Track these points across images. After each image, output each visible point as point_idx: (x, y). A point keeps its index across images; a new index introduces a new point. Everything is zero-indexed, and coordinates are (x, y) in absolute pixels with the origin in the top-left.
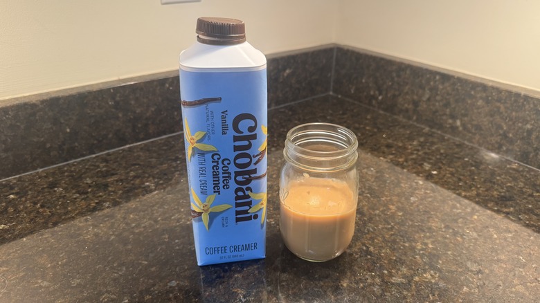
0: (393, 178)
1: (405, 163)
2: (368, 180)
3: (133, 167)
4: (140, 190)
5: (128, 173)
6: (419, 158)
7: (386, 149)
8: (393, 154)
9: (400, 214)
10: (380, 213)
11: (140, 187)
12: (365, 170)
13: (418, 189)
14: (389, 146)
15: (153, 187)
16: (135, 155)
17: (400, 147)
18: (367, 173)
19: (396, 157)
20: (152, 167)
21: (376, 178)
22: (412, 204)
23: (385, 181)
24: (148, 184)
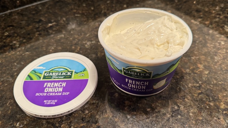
0: (201, 39)
1: (210, 26)
3: (8, 28)
4: (8, 48)
6: (221, 21)
7: (196, 14)
8: (201, 18)
9: (207, 72)
10: (190, 72)
11: (9, 45)
13: (221, 49)
15: (18, 45)
17: (206, 12)
19: (203, 20)
20: (21, 28)
22: (216, 63)
24: (15, 42)
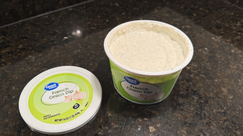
2: (203, 60)
5: (18, 46)
12: (200, 50)
14: (218, 27)
16: (25, 29)
18: (202, 53)
21: (210, 58)
23: (217, 62)
